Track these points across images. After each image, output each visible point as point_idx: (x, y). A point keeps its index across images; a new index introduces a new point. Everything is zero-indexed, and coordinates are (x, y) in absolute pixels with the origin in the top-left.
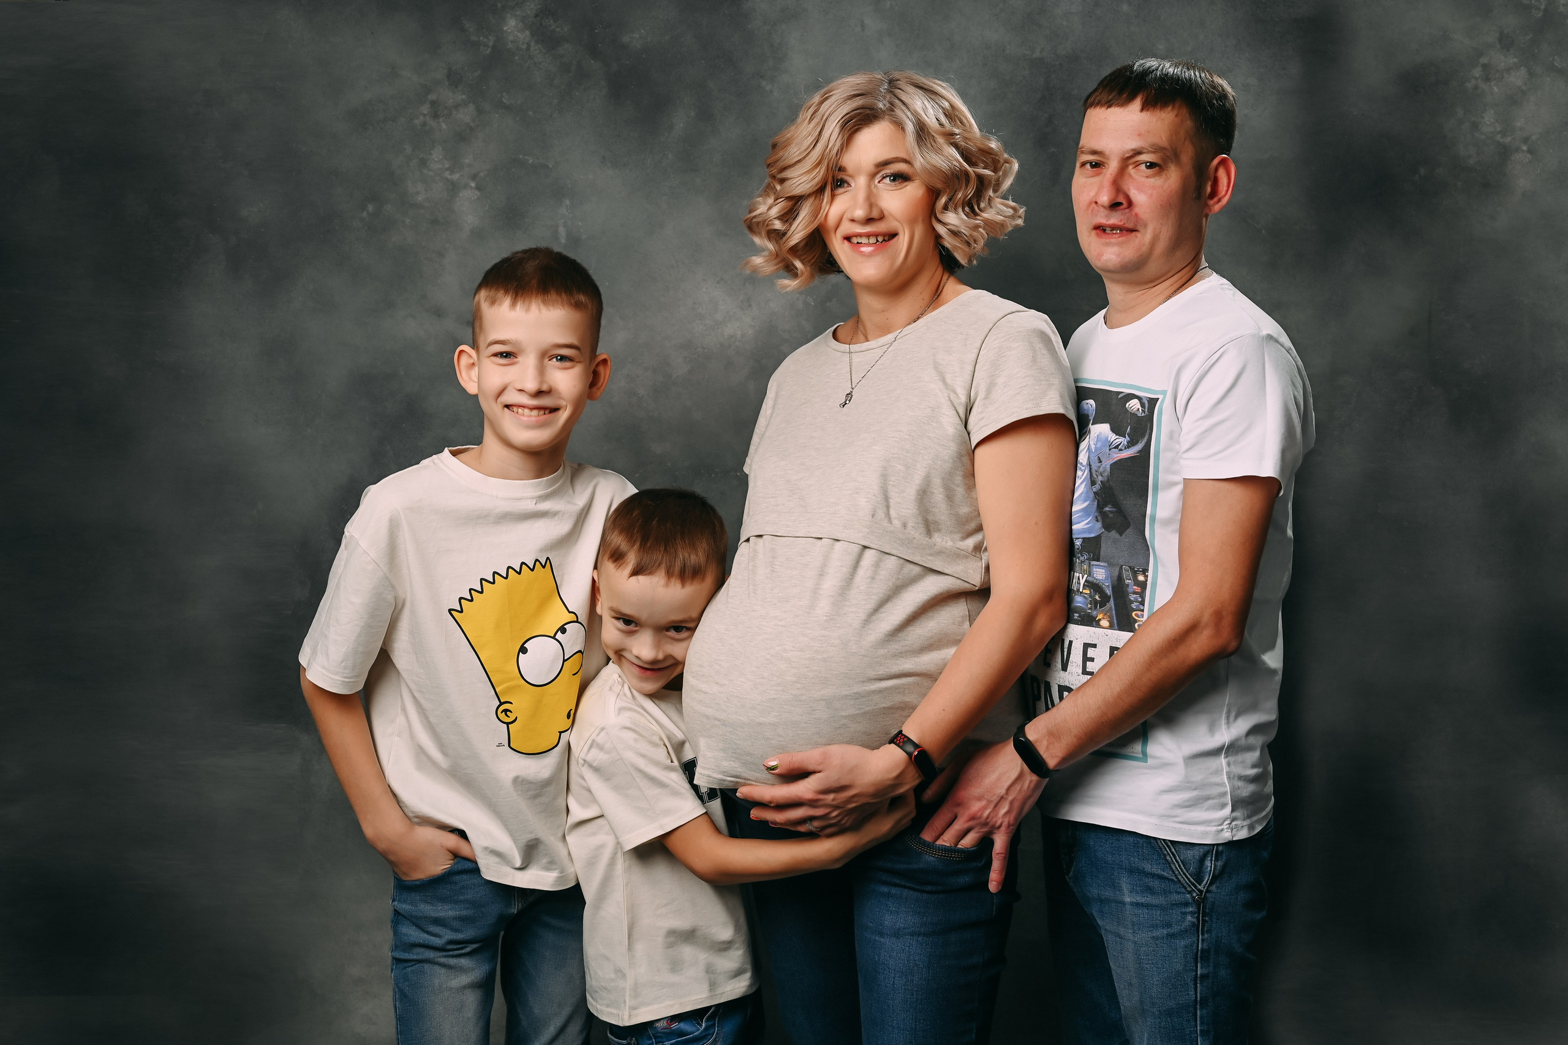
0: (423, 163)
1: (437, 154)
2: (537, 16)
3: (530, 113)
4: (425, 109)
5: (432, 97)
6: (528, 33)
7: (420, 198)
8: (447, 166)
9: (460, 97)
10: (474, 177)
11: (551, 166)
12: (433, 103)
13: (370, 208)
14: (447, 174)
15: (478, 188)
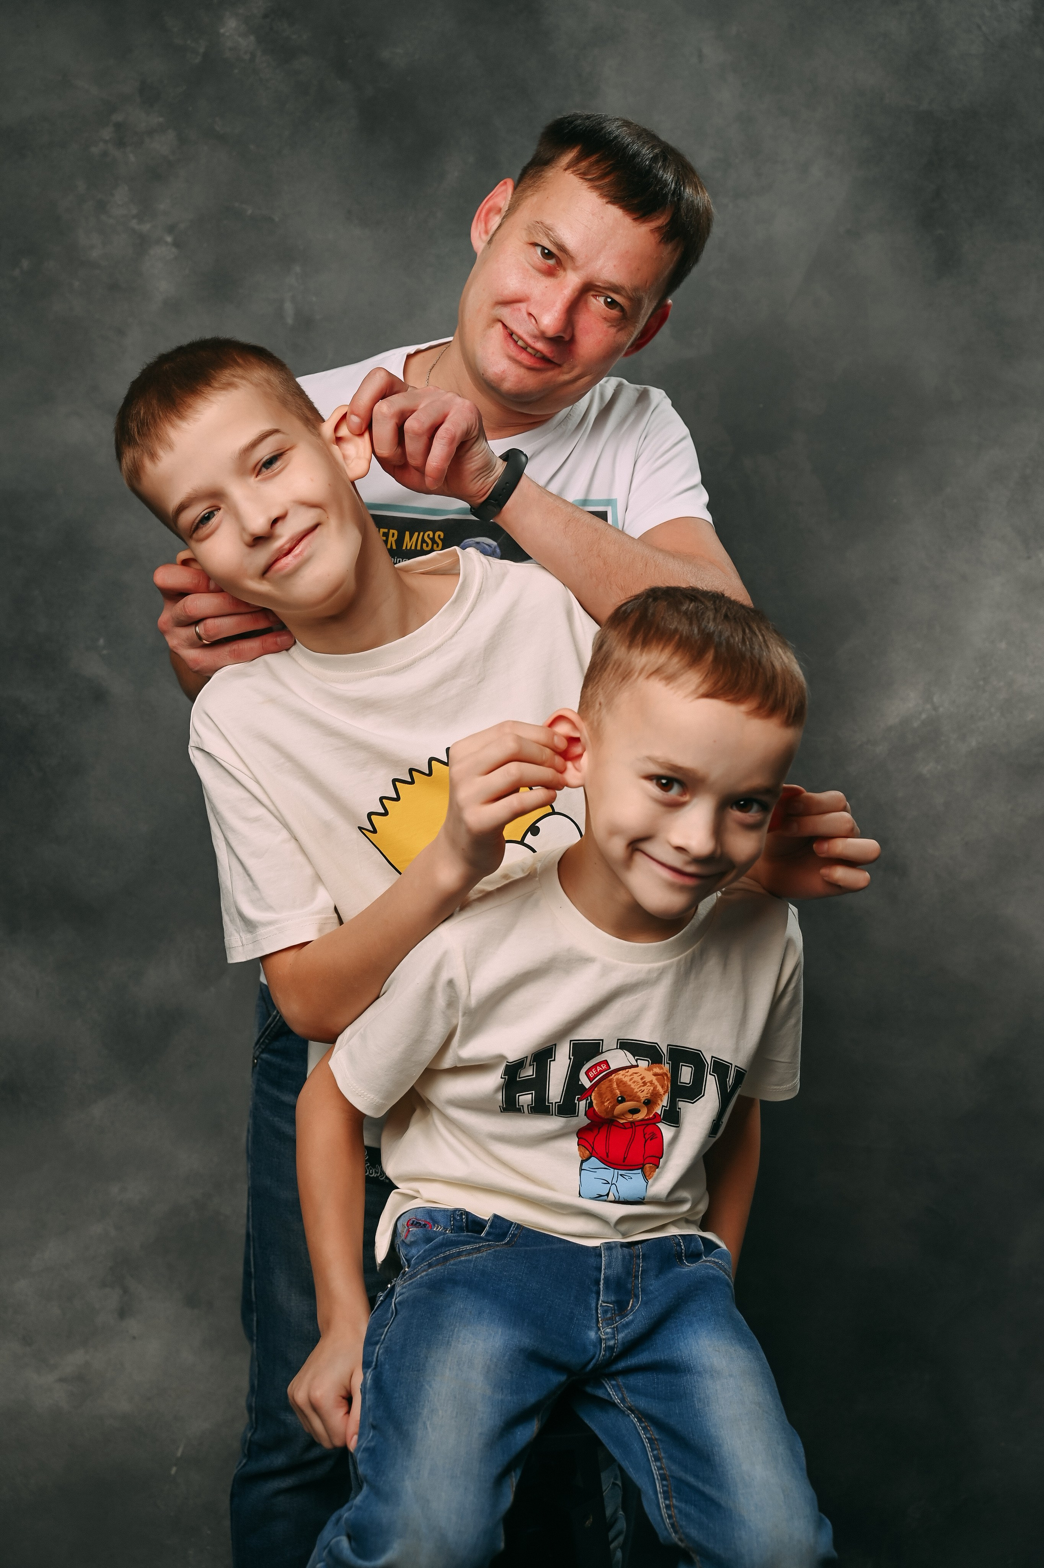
0: (102, 207)
1: (121, 195)
2: (266, 16)
3: (252, 147)
4: (107, 133)
5: (118, 117)
6: (252, 38)
7: (95, 254)
8: (134, 211)
9: (156, 120)
10: (171, 229)
11: (277, 219)
12: (118, 126)
13: (25, 264)
14: (134, 223)
15: (176, 244)
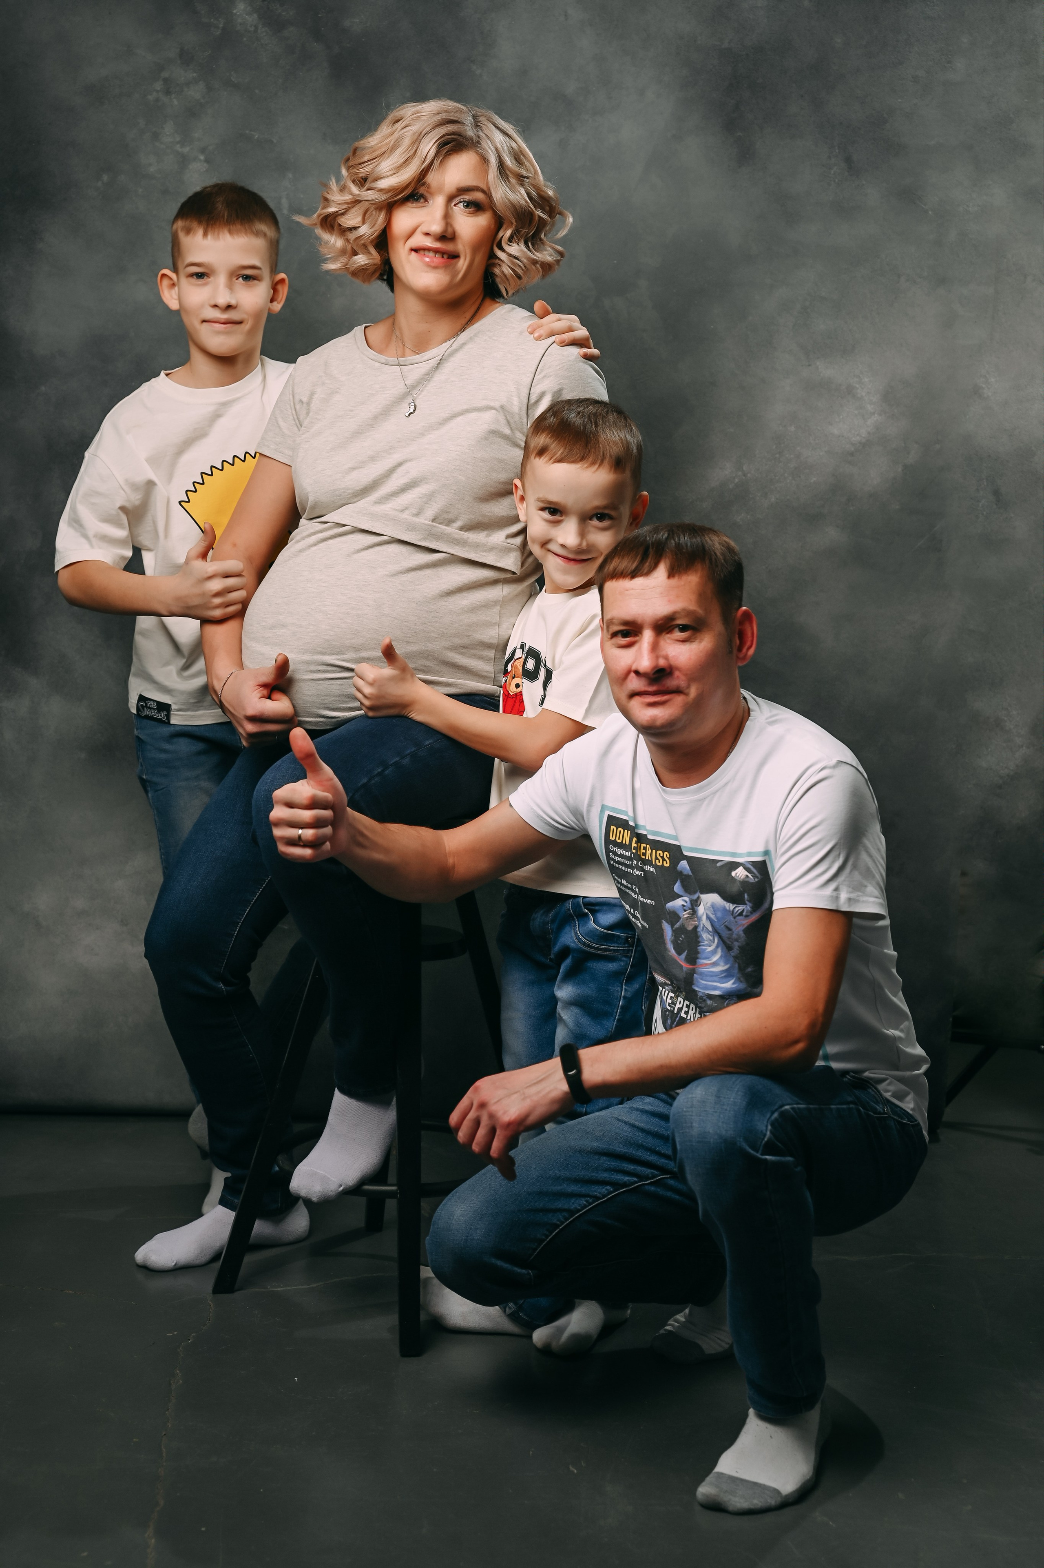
0: (156, 136)
1: (169, 128)
2: (264, 1)
3: (257, 91)
4: (158, 85)
5: (165, 74)
6: (255, 16)
7: (152, 169)
8: (178, 139)
9: (191, 75)
10: (203, 150)
11: (275, 141)
12: (166, 80)
13: (105, 178)
14: (178, 147)
15: (207, 161)
